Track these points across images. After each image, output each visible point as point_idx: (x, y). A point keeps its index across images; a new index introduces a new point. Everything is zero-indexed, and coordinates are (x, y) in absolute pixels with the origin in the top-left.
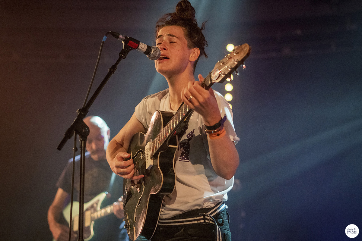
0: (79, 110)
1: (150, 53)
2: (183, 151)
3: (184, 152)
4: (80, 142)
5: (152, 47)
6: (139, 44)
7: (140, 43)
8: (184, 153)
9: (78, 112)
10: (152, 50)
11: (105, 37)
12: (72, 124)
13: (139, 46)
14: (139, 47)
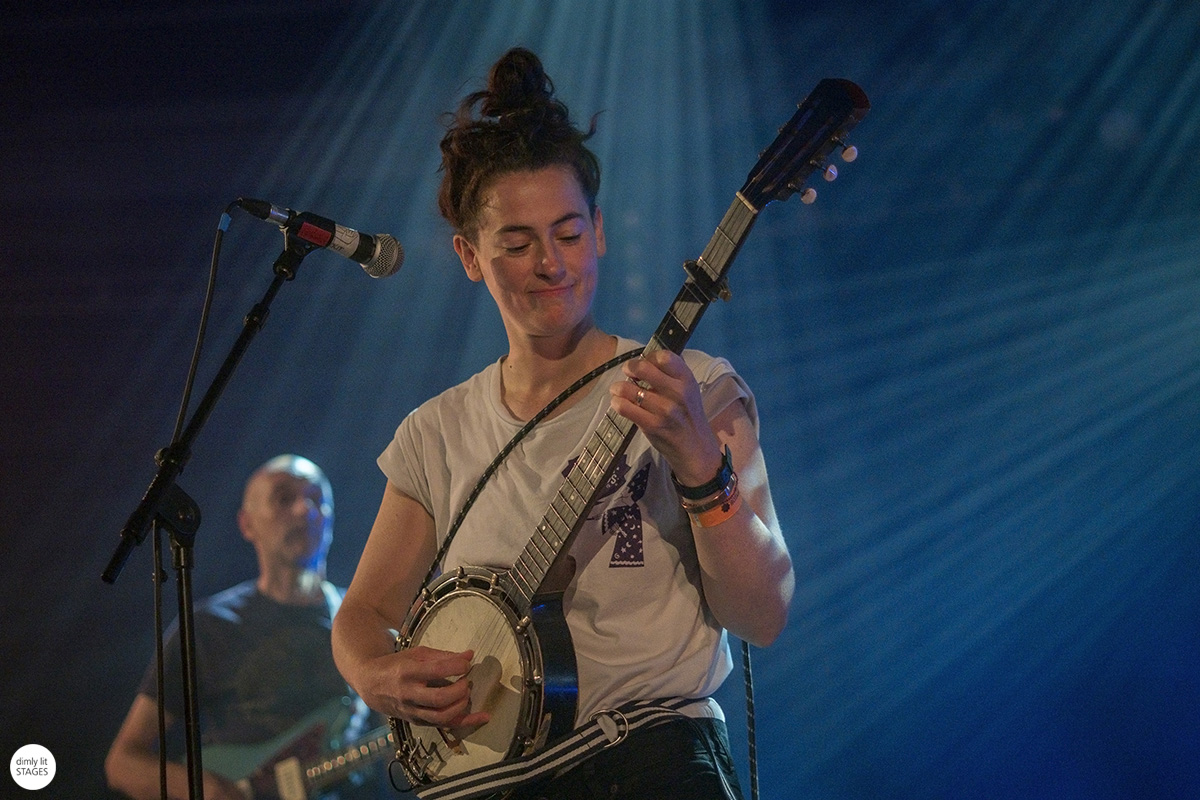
0: (163, 453)
1: (372, 257)
2: (620, 534)
3: (625, 535)
4: (174, 553)
5: (376, 238)
6: (333, 231)
7: (337, 229)
8: (626, 540)
9: (160, 459)
10: (375, 246)
11: (224, 216)
12: (143, 498)
13: (333, 236)
14: (336, 241)
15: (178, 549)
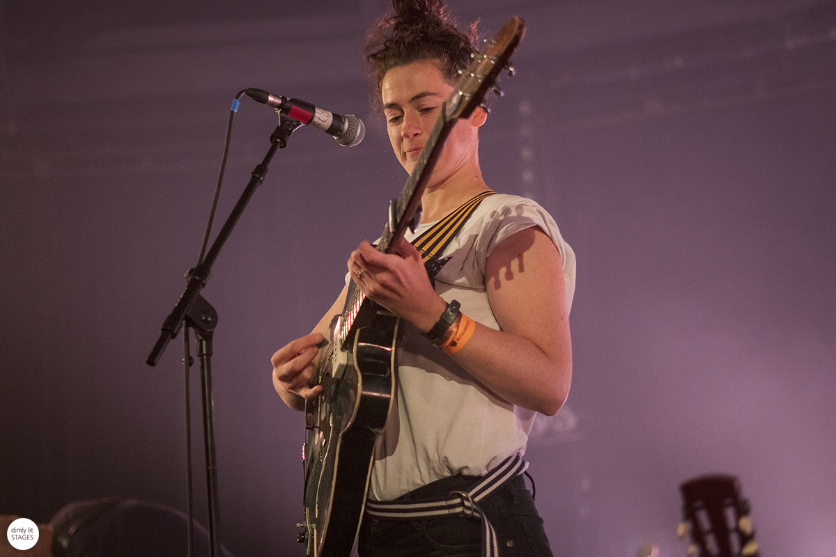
0: (190, 272)
1: (341, 131)
4: (198, 344)
5: (344, 117)
6: (314, 112)
7: (316, 110)
9: (189, 277)
10: (344, 123)
11: (235, 101)
12: (176, 305)
13: (313, 116)
14: (315, 120)
15: (201, 341)
